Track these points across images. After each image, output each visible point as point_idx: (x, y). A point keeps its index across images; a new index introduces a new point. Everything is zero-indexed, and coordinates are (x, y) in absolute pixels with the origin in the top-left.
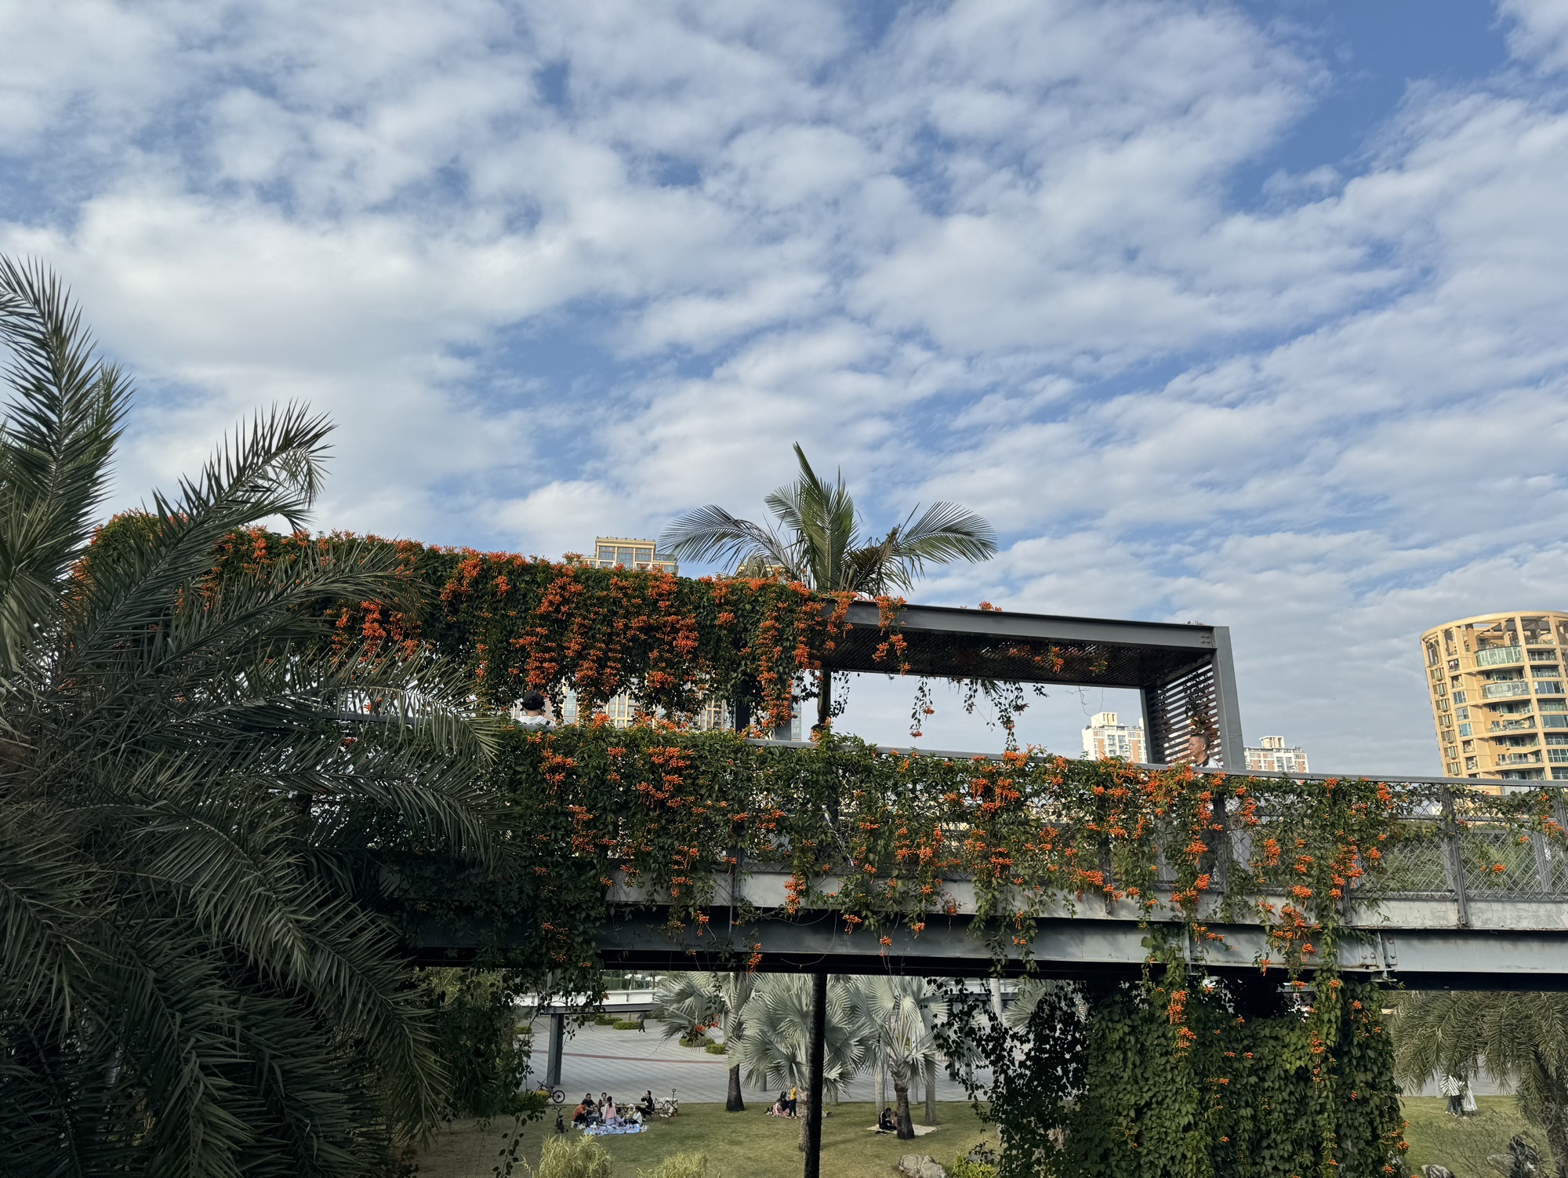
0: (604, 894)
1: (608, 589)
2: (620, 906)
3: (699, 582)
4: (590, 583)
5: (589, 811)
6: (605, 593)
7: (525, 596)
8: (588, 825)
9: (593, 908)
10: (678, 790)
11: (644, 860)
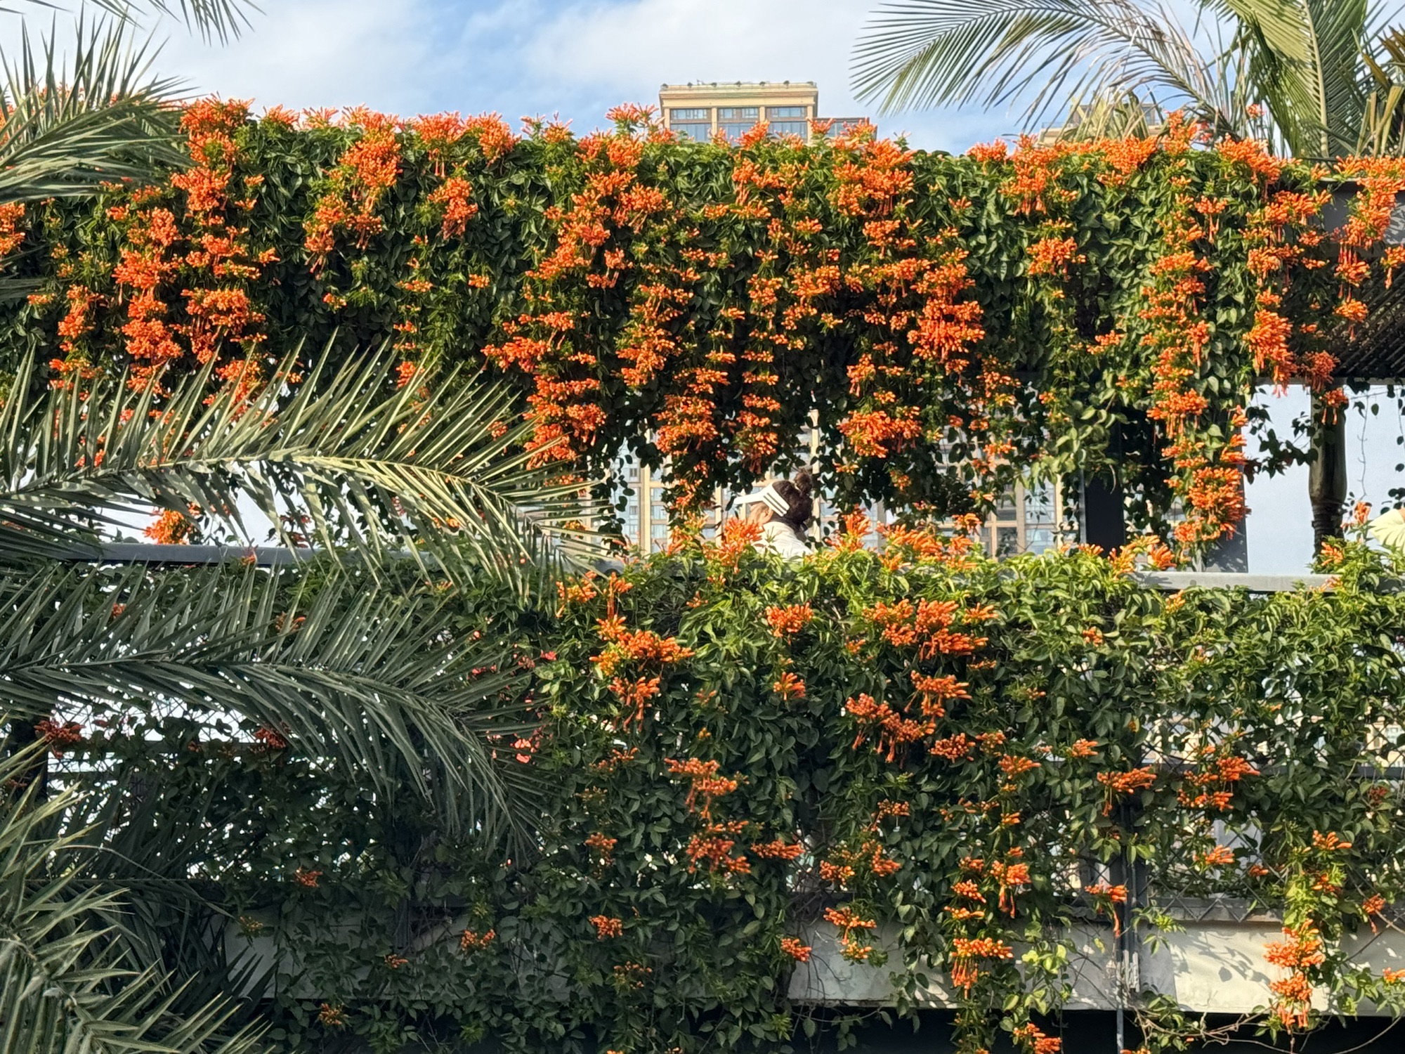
0: (782, 982)
1: (726, 196)
2: (824, 1012)
3: (970, 163)
4: (682, 182)
5: (727, 771)
6: (722, 209)
7: (516, 227)
8: (729, 806)
9: (758, 1018)
10: (960, 712)
11: (879, 897)
